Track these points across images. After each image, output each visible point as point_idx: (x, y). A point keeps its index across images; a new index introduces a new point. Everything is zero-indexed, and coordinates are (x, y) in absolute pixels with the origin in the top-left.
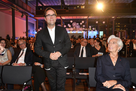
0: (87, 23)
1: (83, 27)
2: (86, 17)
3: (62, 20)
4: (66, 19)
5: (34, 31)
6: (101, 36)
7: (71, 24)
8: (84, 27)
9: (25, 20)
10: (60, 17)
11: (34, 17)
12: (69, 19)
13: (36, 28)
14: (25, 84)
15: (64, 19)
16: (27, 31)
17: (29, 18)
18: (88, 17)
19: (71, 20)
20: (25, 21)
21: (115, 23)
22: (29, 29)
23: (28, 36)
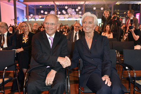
0: (83, 9)
1: (79, 14)
2: (82, 3)
3: (55, 6)
4: (60, 5)
5: (24, 18)
6: (99, 24)
7: (66, 10)
8: (81, 14)
9: (12, 5)
10: (54, 2)
11: (23, 2)
12: (64, 5)
13: (27, 15)
14: (6, 68)
15: (58, 5)
16: (16, 18)
17: (17, 3)
18: (85, 2)
19: (65, 5)
20: (13, 7)
21: (114, 9)
22: (17, 16)
23: (16, 23)
